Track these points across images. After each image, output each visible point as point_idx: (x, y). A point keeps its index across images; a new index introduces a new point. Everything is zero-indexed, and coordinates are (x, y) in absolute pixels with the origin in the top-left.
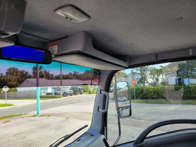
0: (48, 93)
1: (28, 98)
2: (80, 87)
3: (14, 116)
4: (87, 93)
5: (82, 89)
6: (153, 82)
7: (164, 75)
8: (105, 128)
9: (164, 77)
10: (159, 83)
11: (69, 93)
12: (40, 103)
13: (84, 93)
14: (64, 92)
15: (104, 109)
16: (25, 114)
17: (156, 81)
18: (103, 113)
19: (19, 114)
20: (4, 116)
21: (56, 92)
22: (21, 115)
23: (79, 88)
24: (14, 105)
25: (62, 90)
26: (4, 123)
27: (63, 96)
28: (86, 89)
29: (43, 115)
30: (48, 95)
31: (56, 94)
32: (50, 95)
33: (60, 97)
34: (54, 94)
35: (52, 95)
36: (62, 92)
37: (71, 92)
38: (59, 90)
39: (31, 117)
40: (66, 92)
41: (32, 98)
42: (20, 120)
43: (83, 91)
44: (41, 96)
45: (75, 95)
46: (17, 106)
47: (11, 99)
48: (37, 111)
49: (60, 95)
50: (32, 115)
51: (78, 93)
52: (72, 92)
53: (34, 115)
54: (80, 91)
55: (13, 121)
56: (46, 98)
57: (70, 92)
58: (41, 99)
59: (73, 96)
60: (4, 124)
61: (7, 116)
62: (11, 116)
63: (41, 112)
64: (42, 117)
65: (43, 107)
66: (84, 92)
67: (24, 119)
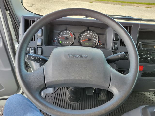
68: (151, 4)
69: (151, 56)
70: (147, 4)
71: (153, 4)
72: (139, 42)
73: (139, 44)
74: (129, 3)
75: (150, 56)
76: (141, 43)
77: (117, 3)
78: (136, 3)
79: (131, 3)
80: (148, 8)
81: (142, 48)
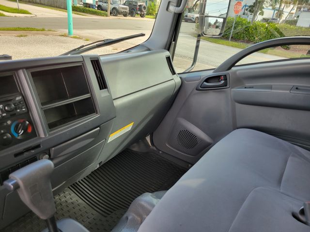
0: (86, 4)
1: (54, 7)
2: (141, 4)
3: (32, 30)
4: (152, 17)
5: (145, 8)
6: (271, 17)
7: (295, 9)
8: (174, 42)
9: (294, 11)
10: (281, 21)
11: (123, 10)
12: (73, 18)
13: (146, 16)
14: (113, 6)
15: (179, 7)
16: (50, 31)
17: (277, 16)
18: (175, 13)
19: (41, 28)
20: (17, 27)
21: (100, 4)
22: (43, 30)
23: (140, 6)
24: (31, 14)
25: (111, 4)
26: (18, 36)
27: (111, 13)
28: (152, 9)
29: (78, 36)
30: (86, 7)
31: (99, 7)
32: (89, 7)
33: (107, 16)
34: (96, 9)
35: (93, 8)
36: (110, 7)
37: (126, 9)
38: (105, 3)
39: (59, 37)
40: (117, 7)
41: (60, 8)
42: (42, 37)
43: (146, 13)
44: (75, 7)
45: (132, 16)
46: (36, 16)
47: (25, 3)
48: (68, 30)
49: (107, 11)
50: (61, 34)
51: (138, 14)
52: (128, 11)
53: (63, 34)
54: (140, 10)
55: (31, 37)
56: (83, 12)
57: (123, 8)
58: (75, 12)
59: (129, 18)
60: (18, 38)
61: (22, 27)
62: (28, 28)
63: (74, 32)
64: (76, 39)
65: (78, 25)
66: (148, 14)
67: (48, 37)
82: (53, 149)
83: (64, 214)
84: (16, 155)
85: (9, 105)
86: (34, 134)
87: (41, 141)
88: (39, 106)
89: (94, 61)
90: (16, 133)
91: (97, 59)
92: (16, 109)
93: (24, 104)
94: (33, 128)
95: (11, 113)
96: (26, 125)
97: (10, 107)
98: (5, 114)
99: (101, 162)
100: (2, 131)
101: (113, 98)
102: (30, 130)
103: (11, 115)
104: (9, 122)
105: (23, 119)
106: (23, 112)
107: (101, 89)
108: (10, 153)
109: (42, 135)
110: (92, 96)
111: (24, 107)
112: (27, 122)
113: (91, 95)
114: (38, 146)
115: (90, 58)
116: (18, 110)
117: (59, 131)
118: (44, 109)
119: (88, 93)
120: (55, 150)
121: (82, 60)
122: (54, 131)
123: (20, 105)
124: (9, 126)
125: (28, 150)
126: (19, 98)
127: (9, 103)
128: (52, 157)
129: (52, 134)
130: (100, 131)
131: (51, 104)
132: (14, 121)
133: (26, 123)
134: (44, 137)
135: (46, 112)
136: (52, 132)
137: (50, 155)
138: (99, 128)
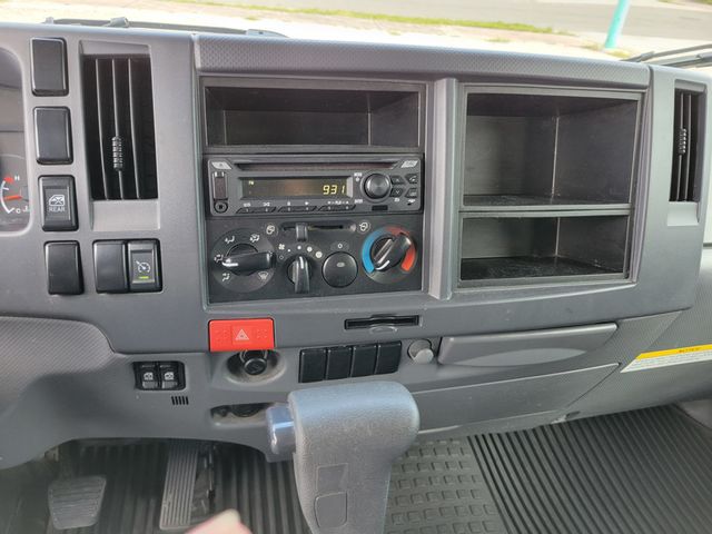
16: (563, 34)
22: (549, 31)
29: (626, 52)
68: (508, 27)
69: (314, 252)
70: (490, 27)
71: (517, 25)
72: (217, 165)
73: (220, 177)
74: (419, 23)
75: (310, 249)
76: (225, 166)
77: (371, 21)
78: (447, 23)
79: (427, 22)
80: (498, 41)
81: (245, 198)
82: (452, 339)
83: (430, 495)
84: (351, 324)
85: (377, 177)
86: (416, 281)
87: (426, 307)
88: (455, 204)
89: (686, 93)
90: (373, 261)
91: (700, 90)
92: (392, 194)
93: (419, 185)
94: (419, 263)
95: (378, 202)
96: (403, 247)
97: (378, 184)
98: (361, 201)
99: (578, 413)
100: (340, 246)
101: (705, 241)
102: (408, 266)
103: (375, 208)
104: (364, 226)
105: (401, 227)
106: (408, 208)
107: (673, 198)
108: (336, 310)
109: (435, 292)
110: (632, 214)
111: (413, 194)
112: (408, 241)
113: (632, 209)
114: (412, 320)
115: (677, 81)
116: (397, 200)
117: (487, 296)
118: (465, 215)
119: (624, 200)
120: (455, 346)
121: (647, 83)
122: (473, 291)
123: (407, 186)
124: (360, 238)
125: (382, 320)
126: (410, 164)
127: (382, 171)
128: (441, 359)
129: (463, 298)
130: (613, 335)
131: (492, 205)
132: (378, 227)
133: (404, 241)
134: (438, 298)
135: (470, 225)
136: (465, 291)
137: (437, 353)
138: (614, 326)
